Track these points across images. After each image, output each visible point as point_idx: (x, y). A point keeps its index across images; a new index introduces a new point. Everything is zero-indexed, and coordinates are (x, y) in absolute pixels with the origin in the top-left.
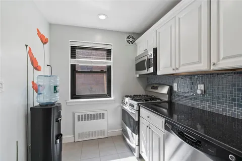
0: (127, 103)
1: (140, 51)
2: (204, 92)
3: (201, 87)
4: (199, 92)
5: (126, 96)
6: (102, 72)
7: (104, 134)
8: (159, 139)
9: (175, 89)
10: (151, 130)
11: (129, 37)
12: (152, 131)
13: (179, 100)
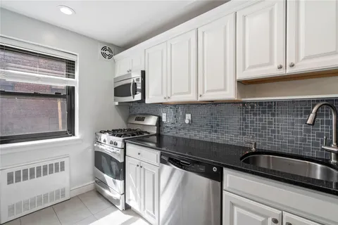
0: (105, 141)
1: (121, 71)
2: (191, 121)
3: (188, 116)
4: (187, 122)
5: (101, 132)
6: (58, 95)
7: (63, 195)
8: (154, 175)
9: (164, 119)
10: (142, 169)
11: (104, 48)
12: (144, 169)
13: (169, 132)
